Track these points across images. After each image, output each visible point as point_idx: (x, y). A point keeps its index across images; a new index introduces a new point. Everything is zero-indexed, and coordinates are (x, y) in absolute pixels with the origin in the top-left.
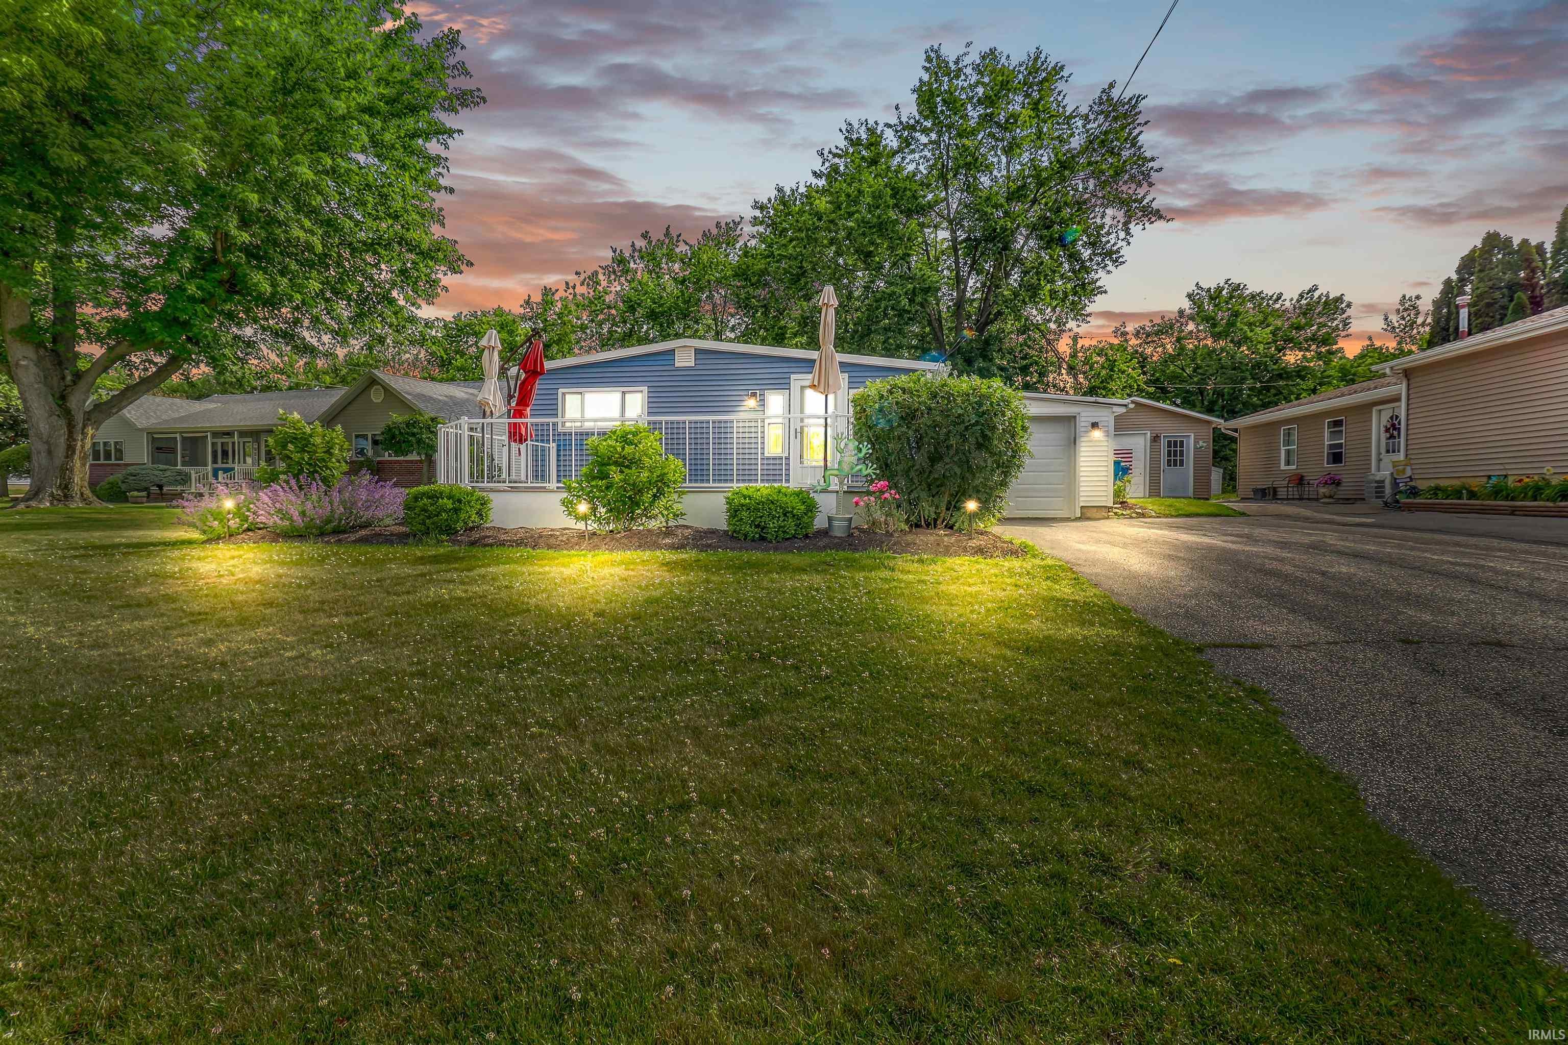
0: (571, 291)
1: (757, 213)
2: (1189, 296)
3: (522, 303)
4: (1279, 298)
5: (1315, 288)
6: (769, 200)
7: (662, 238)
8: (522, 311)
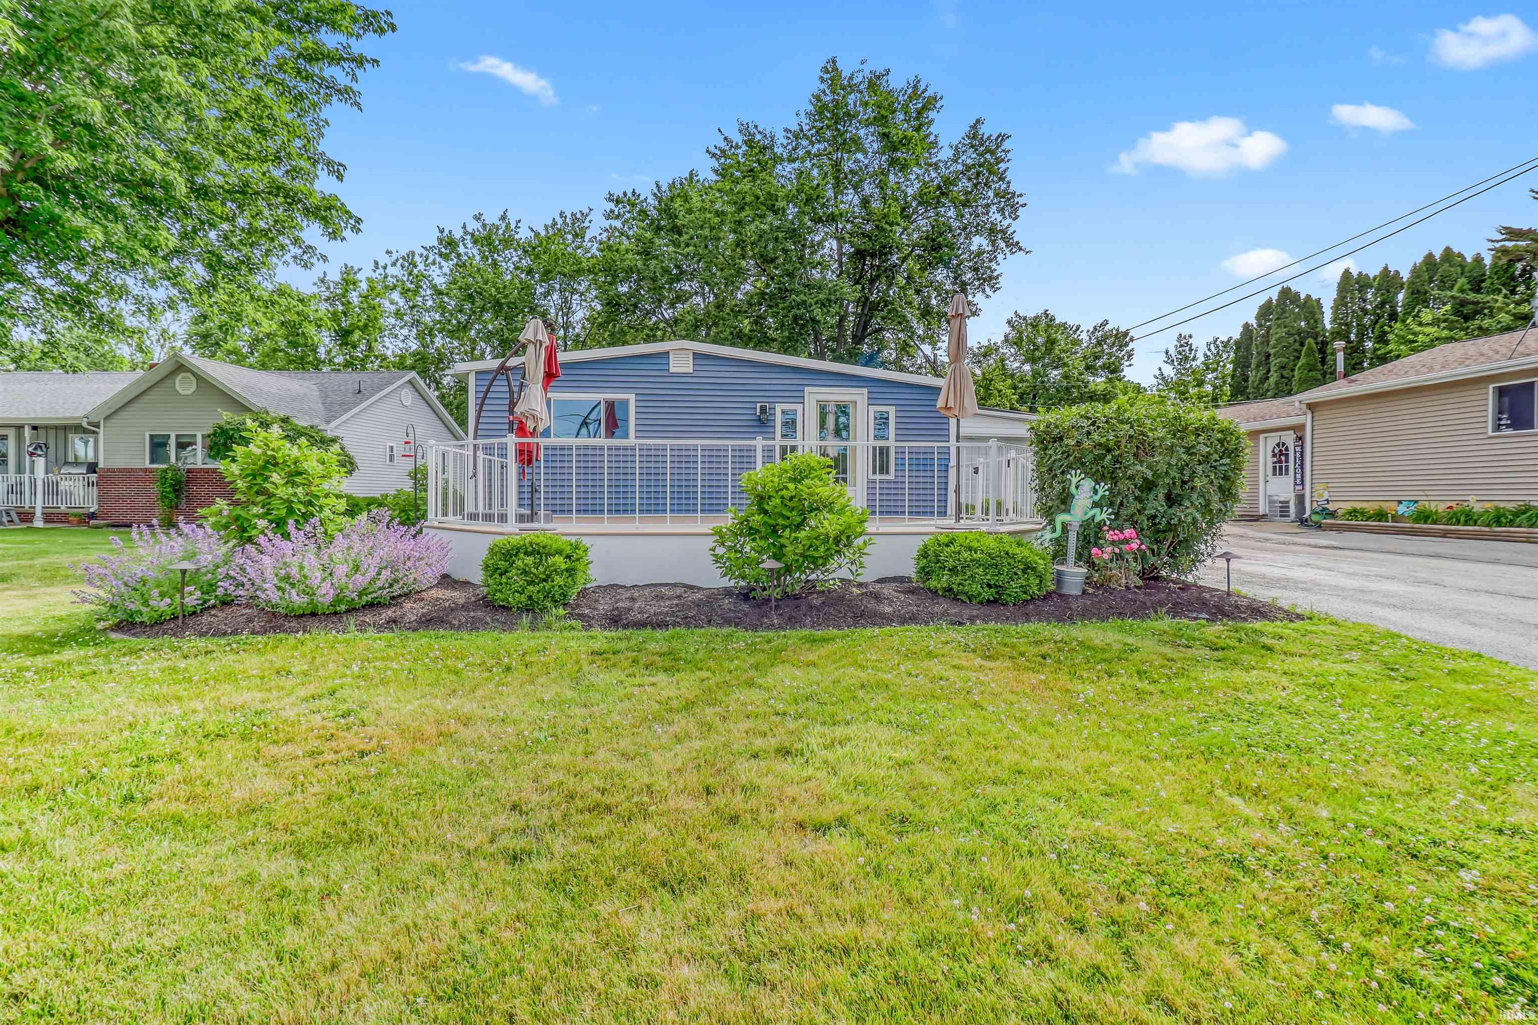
0: (381, 271)
1: (612, 205)
2: (1009, 322)
3: (316, 280)
4: (1077, 329)
5: (1106, 323)
6: (625, 194)
7: (498, 223)
8: (315, 290)
